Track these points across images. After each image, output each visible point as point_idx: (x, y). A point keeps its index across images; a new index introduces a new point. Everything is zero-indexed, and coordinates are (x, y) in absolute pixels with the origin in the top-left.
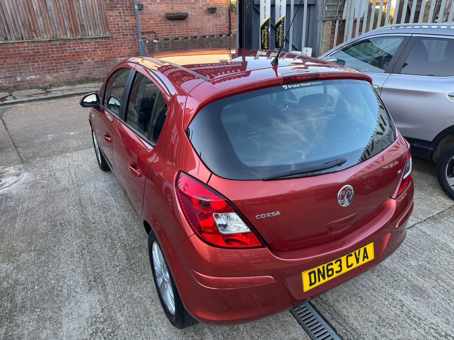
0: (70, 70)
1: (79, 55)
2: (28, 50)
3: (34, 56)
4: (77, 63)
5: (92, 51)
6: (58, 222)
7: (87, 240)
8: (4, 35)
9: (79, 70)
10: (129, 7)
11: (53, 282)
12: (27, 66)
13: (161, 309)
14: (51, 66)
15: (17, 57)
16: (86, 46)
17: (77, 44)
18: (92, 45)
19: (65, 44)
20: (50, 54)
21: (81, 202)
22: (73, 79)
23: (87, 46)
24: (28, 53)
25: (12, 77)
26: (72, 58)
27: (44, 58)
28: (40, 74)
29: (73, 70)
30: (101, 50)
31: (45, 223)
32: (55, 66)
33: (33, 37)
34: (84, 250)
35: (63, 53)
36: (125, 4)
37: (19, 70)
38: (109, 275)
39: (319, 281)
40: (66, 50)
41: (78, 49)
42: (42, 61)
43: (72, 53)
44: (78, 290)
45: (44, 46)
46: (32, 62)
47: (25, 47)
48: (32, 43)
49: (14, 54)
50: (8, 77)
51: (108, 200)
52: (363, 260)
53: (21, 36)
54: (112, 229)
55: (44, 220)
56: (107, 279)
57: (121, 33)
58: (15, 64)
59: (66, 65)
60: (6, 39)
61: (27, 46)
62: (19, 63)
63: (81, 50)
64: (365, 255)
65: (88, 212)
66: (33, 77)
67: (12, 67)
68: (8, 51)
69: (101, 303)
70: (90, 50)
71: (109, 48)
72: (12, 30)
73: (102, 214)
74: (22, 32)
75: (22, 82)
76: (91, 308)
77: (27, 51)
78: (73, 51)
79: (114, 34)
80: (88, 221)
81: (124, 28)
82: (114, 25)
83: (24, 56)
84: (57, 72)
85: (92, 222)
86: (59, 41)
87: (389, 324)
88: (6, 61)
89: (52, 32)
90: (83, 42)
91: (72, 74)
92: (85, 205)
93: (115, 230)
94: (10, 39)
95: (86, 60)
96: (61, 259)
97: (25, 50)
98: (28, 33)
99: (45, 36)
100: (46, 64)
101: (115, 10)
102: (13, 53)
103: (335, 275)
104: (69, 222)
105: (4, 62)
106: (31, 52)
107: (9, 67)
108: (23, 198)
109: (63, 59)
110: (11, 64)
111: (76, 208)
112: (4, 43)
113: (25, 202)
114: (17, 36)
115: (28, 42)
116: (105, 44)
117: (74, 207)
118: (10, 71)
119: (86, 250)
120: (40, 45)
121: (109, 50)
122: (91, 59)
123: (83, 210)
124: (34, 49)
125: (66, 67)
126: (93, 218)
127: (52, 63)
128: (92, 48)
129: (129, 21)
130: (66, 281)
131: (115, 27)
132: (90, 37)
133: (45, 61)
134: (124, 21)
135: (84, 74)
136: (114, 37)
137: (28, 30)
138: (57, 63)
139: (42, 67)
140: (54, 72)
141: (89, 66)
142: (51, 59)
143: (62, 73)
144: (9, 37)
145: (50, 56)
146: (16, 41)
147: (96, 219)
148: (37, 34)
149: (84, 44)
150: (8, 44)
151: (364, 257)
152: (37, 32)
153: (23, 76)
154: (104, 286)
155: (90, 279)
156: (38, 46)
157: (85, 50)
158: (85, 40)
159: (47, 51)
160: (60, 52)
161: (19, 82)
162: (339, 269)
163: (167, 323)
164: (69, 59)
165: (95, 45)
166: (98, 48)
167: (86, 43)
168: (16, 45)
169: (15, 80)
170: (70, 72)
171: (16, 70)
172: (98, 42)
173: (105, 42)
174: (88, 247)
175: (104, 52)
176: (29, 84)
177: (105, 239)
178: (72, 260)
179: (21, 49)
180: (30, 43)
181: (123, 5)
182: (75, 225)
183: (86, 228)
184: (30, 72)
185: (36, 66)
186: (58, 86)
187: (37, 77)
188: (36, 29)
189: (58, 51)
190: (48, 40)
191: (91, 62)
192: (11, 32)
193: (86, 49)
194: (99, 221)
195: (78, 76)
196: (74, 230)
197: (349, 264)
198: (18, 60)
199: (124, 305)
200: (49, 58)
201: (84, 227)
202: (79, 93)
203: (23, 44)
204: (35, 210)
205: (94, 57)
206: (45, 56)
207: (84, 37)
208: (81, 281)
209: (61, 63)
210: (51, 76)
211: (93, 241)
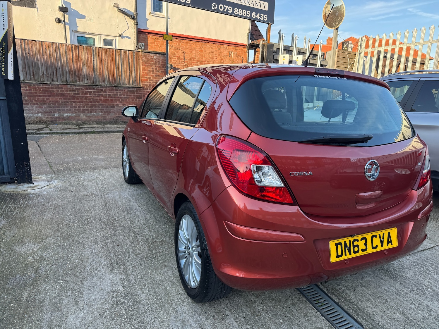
0: (102, 112)
1: (112, 100)
2: (70, 91)
3: (74, 97)
4: (110, 107)
5: (125, 98)
6: (84, 218)
7: (110, 233)
8: (52, 77)
9: (110, 112)
10: (161, 65)
11: (77, 261)
12: (66, 105)
13: (182, 291)
14: (86, 107)
15: (59, 96)
16: (119, 93)
17: (112, 90)
18: (125, 93)
19: (102, 90)
20: (87, 97)
21: (106, 204)
22: (104, 119)
23: (121, 93)
24: (69, 94)
25: (51, 112)
26: (106, 102)
27: (82, 99)
28: (76, 113)
29: (105, 112)
30: (132, 98)
31: (72, 217)
32: (90, 107)
33: (76, 81)
34: (108, 239)
35: (99, 97)
36: (158, 62)
37: (58, 107)
38: (131, 261)
39: (346, 255)
40: (102, 95)
41: (112, 95)
42: (79, 102)
43: (106, 97)
44: (101, 269)
45: (84, 89)
46: (71, 102)
47: (68, 89)
48: (74, 86)
49: (57, 94)
50: (48, 112)
51: (132, 205)
52: (388, 245)
53: (66, 79)
54: (135, 226)
55: (71, 215)
56: (129, 263)
57: (152, 85)
58: (56, 102)
59: (100, 107)
60: (53, 80)
61: (70, 88)
62: (59, 101)
63: (115, 96)
64: (389, 240)
65: (113, 212)
66: (69, 114)
67: (53, 104)
68: (52, 91)
69: (122, 281)
70: (123, 96)
71: (139, 97)
72: (59, 74)
73: (126, 215)
74: (67, 76)
75: (58, 117)
76: (113, 284)
77: (68, 92)
78: (108, 96)
79: (146, 85)
80: (112, 218)
81: (155, 81)
82: (146, 78)
83: (65, 96)
84: (91, 112)
85: (116, 220)
86: (97, 86)
87: (418, 324)
88: (49, 99)
89: (92, 79)
90: (118, 89)
91: (103, 116)
92: (110, 207)
93: (138, 227)
94: (56, 81)
95: (117, 105)
96: (85, 244)
97: (67, 91)
98: (72, 77)
99: (86, 81)
100: (82, 105)
101: (149, 66)
102: (56, 92)
103: (361, 253)
104: (94, 218)
105: (47, 99)
106: (72, 94)
107: (50, 104)
108: (53, 198)
109: (98, 102)
110: (53, 102)
111: (101, 208)
112: (50, 84)
113: (54, 201)
114: (62, 79)
115: (71, 85)
116: (137, 93)
118: (51, 107)
119: (109, 240)
120: (80, 88)
121: (139, 98)
122: (122, 104)
123: (108, 211)
124: (75, 91)
125: (99, 109)
126: (118, 217)
127: (88, 104)
128: (124, 95)
129: (160, 76)
130: (89, 261)
131: (147, 80)
132: (124, 86)
133: (82, 102)
134: (156, 76)
135: (114, 117)
136: (145, 88)
137: (73, 75)
138: (92, 105)
139: (79, 107)
140: (88, 112)
141: (120, 110)
142: (87, 100)
143: (95, 114)
144: (55, 79)
145: (87, 98)
146: (61, 83)
147: (120, 218)
148: (79, 79)
149: (118, 91)
150: (54, 85)
151: (388, 242)
152: (80, 77)
153: (60, 113)
154: (125, 268)
155: (113, 262)
156: (79, 89)
157: (118, 96)
158: (120, 88)
159: (85, 94)
160: (96, 96)
161: (57, 117)
162: (364, 248)
163: (188, 303)
164: (103, 102)
165: (127, 93)
166: (130, 96)
167: (120, 90)
168: (60, 86)
169: (53, 116)
170: (102, 114)
171: (55, 107)
172: (131, 91)
173: (137, 91)
174: (111, 237)
175: (134, 99)
176: (65, 120)
177: (128, 233)
178: (96, 246)
179: (64, 89)
180: (72, 86)
181: (156, 62)
182: (100, 221)
183: (110, 223)
184: (67, 110)
185: (74, 105)
186: (90, 124)
187: (73, 115)
188: (80, 75)
189: (95, 94)
190: (88, 84)
191: (122, 107)
192: (58, 75)
193: (120, 95)
194: (123, 219)
195: (108, 117)
196: (99, 224)
197: (374, 246)
198: (59, 99)
199: (146, 285)
200: (86, 99)
201: (108, 223)
202: (107, 131)
203: (66, 85)
204: (63, 207)
205: (125, 103)
206: (83, 98)
207: (119, 86)
208: (103, 263)
209: (95, 105)
210: (85, 115)
211: (117, 233)
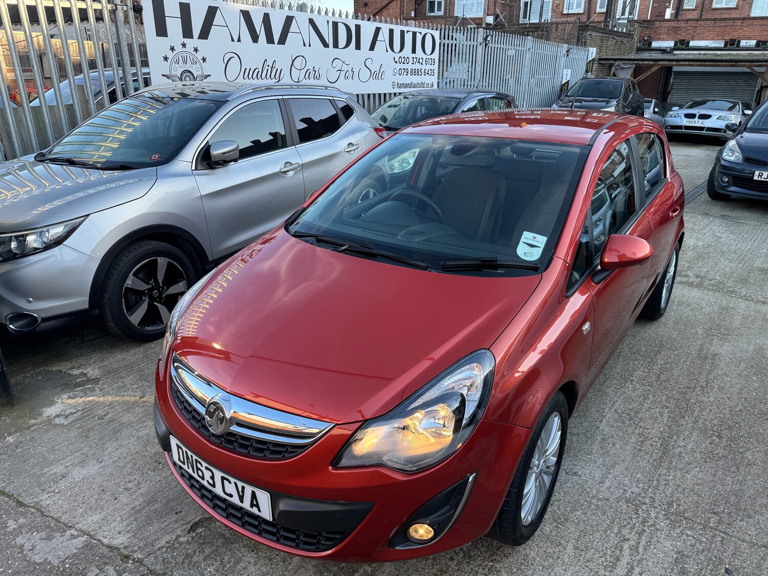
7: (692, 393)
11: (754, 378)
21: (661, 457)
34: (702, 386)
51: (613, 426)
54: (649, 385)
65: (662, 429)
73: (644, 411)
80: (672, 415)
85: (668, 410)
92: (659, 445)
93: (646, 382)
96: (738, 392)
104: (704, 431)
111: (679, 449)
117: (680, 452)
119: (700, 384)
123: (668, 437)
126: (661, 414)
130: (739, 372)
147: (658, 410)
155: (711, 360)
177: (667, 381)
178: (723, 385)
182: (697, 422)
183: (683, 408)
194: (656, 405)
196: (703, 415)
201: (685, 411)
211: (683, 388)
